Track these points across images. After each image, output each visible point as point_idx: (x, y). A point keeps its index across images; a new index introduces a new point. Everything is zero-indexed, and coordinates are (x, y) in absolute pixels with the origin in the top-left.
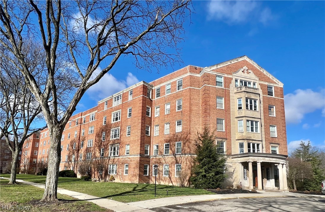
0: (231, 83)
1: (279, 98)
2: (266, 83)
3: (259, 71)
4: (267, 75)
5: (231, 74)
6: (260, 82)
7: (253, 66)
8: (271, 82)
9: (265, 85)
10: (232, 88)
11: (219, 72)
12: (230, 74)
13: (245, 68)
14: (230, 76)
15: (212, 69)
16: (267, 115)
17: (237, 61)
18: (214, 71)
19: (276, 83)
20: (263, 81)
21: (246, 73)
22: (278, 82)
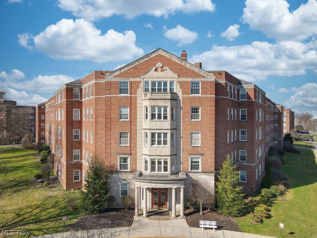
0: (138, 87)
1: (208, 96)
2: (190, 79)
3: (178, 65)
4: (191, 68)
5: (139, 76)
6: (179, 80)
7: (170, 60)
8: (197, 77)
9: (187, 83)
10: (140, 93)
11: (123, 77)
12: (137, 77)
13: (159, 65)
14: (137, 79)
15: (114, 75)
16: (188, 120)
17: (147, 59)
18: (117, 77)
19: (204, 77)
20: (184, 77)
21: (159, 71)
22: (207, 75)
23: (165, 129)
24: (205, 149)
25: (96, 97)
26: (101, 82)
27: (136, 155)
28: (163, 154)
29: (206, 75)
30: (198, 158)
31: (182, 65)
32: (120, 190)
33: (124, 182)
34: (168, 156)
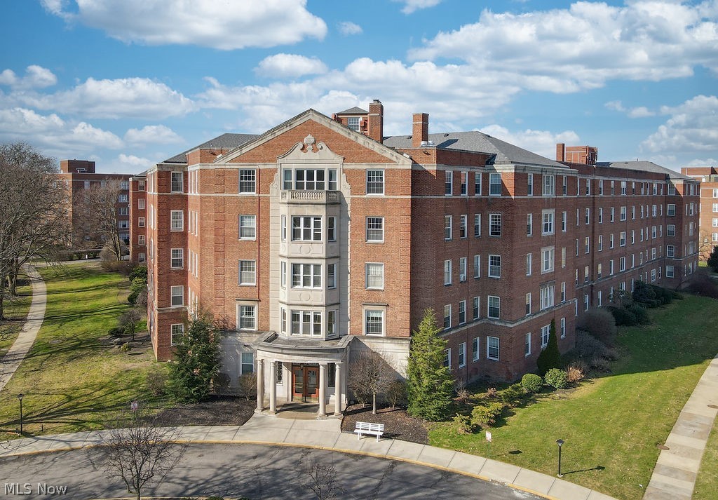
0: (271, 180)
1: (397, 197)
2: (364, 166)
3: (344, 139)
4: (366, 146)
5: (273, 160)
6: (345, 167)
7: (329, 131)
8: (378, 161)
9: (360, 172)
10: (275, 191)
11: (246, 161)
12: (270, 161)
13: (309, 139)
14: (271, 166)
15: (229, 159)
16: (360, 240)
17: (288, 128)
18: (235, 161)
19: (391, 161)
20: (353, 162)
21: (310, 151)
22: (397, 158)
23: (316, 258)
24: (391, 296)
25: (202, 195)
26: (211, 167)
27: (268, 302)
28: (313, 303)
29: (394, 159)
30: (380, 312)
31: (350, 140)
32: (241, 364)
33: (247, 350)
34: (322, 306)
